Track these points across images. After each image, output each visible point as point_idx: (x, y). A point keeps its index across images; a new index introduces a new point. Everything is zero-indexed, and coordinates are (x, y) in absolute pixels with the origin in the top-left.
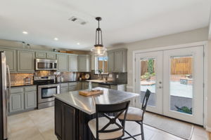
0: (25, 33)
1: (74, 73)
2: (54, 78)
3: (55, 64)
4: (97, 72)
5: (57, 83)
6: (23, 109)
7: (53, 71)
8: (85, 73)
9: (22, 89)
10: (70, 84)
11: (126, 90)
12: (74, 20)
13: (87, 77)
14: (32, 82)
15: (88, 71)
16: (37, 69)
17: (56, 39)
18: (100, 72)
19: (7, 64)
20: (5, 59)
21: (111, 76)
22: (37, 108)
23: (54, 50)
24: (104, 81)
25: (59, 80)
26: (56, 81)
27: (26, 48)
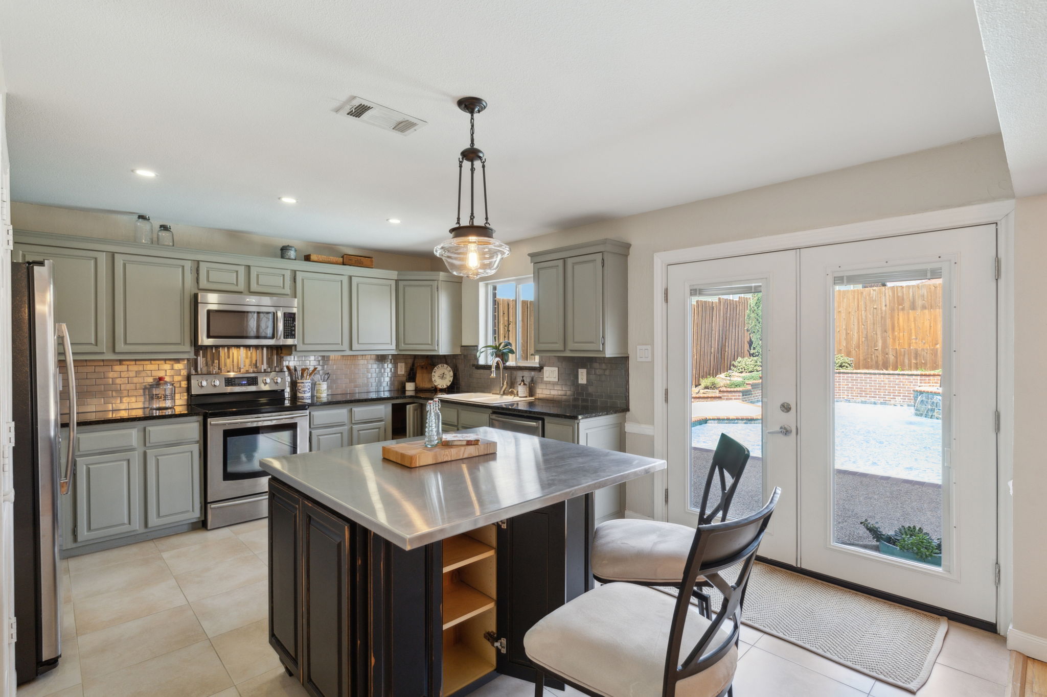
0: (146, 173)
1: (381, 359)
2: (284, 383)
3: (290, 318)
4: (485, 358)
5: (297, 405)
6: (137, 525)
7: (280, 351)
8: (431, 362)
9: (132, 434)
10: (360, 412)
11: (621, 442)
12: (359, 111)
13: (442, 377)
14: (180, 403)
15: (444, 349)
16: (204, 340)
17: (289, 200)
18: (502, 354)
19: (58, 319)
20: (50, 296)
21: (551, 374)
22: (202, 525)
23: (284, 250)
24: (519, 398)
25: (305, 395)
26: (294, 397)
27: (156, 242)
